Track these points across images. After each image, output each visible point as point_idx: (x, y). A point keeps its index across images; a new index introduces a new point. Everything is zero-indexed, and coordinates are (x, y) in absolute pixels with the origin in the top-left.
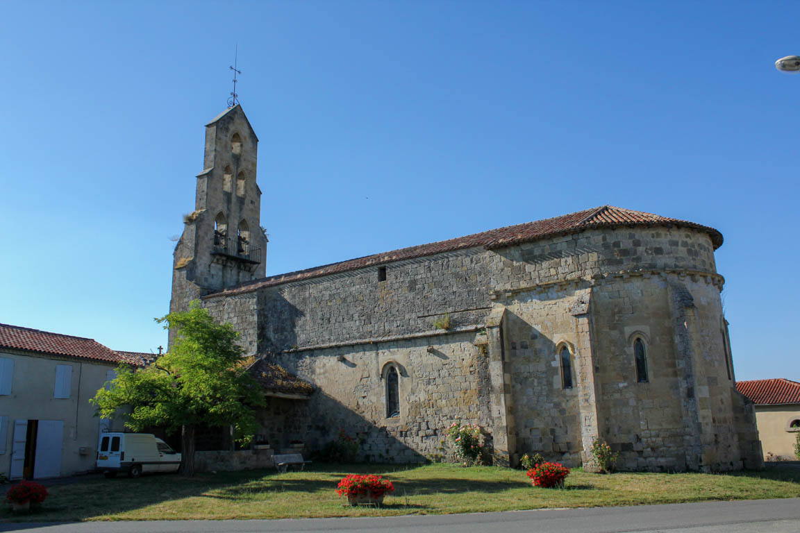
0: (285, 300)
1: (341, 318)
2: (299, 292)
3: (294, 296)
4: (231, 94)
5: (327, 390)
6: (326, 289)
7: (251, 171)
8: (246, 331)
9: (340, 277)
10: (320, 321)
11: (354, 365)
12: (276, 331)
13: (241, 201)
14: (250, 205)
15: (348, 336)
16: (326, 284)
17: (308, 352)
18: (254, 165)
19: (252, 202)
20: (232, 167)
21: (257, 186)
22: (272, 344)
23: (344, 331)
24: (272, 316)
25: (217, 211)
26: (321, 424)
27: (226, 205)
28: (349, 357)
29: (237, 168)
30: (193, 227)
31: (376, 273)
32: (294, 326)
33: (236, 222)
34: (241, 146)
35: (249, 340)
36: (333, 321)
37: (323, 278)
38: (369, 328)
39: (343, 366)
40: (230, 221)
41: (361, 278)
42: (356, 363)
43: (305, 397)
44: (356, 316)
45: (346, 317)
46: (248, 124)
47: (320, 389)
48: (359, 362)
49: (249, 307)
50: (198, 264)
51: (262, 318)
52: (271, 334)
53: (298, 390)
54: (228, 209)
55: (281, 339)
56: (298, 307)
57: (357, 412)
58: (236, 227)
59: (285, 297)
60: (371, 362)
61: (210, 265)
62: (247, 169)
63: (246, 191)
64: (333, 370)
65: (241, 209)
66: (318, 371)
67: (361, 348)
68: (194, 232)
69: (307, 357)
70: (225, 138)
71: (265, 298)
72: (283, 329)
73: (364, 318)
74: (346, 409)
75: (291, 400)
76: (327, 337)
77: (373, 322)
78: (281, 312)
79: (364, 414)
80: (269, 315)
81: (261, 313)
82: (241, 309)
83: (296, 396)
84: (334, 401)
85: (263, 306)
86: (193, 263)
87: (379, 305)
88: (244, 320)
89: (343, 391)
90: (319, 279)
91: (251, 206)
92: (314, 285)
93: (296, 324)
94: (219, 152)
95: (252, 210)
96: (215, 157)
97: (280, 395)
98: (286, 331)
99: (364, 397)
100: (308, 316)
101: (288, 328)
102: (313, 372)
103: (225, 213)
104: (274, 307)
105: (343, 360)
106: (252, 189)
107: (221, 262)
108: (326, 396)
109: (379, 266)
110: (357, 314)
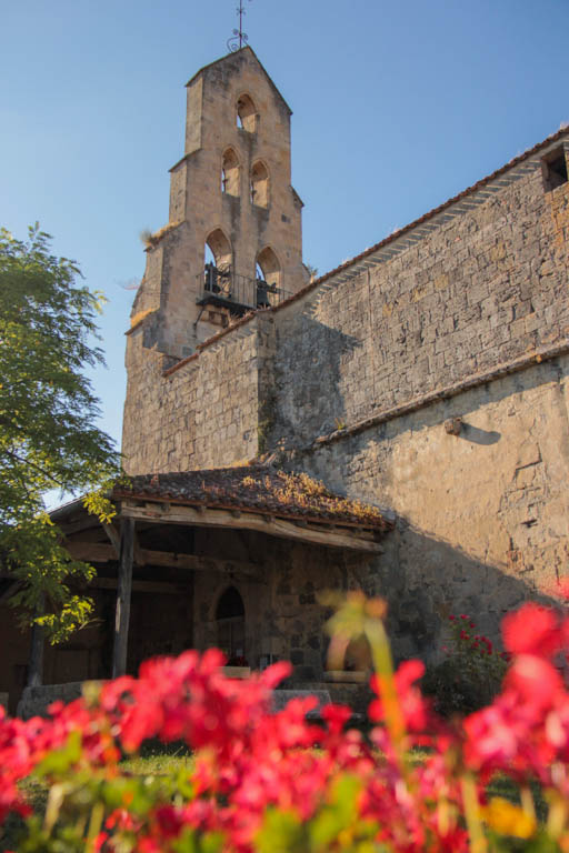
0: (317, 326)
1: (450, 321)
2: (346, 296)
3: (336, 308)
4: (235, 32)
5: (422, 523)
6: (408, 265)
7: (279, 164)
8: (236, 411)
9: (440, 223)
10: (398, 347)
11: (492, 437)
12: (300, 401)
13: (262, 215)
14: (280, 222)
15: (471, 363)
16: (407, 253)
17: (372, 432)
18: (286, 154)
19: (284, 219)
20: (241, 153)
21: (294, 192)
22: (292, 432)
23: (461, 353)
24: (292, 368)
25: (210, 227)
26: (412, 617)
27: (228, 217)
28: (477, 419)
29: (250, 156)
30: (159, 253)
31: (538, 173)
32: (337, 377)
33: (252, 252)
34: (258, 117)
35: (242, 430)
36: (429, 335)
37: (398, 242)
38: (528, 323)
39: (462, 445)
40: (237, 248)
41: (497, 202)
42: (499, 431)
43: (366, 545)
44: (489, 306)
45: (462, 316)
46: (270, 81)
47: (405, 522)
48: (506, 426)
49: (242, 358)
50: (169, 320)
51: (272, 377)
52: (290, 410)
53: (344, 521)
54: (234, 225)
55: (313, 417)
56: (345, 332)
57: (509, 572)
58: (253, 260)
59: (318, 319)
60: (543, 416)
61: (195, 325)
62: (270, 159)
63: (270, 198)
64: (437, 463)
65: (261, 229)
66: (398, 473)
67: (509, 382)
68: (161, 261)
69: (372, 443)
70: (221, 100)
71: (277, 331)
72: (316, 391)
73: (511, 302)
74: (477, 565)
75: (325, 549)
76: (418, 381)
77: (538, 305)
78: (311, 354)
79: (531, 575)
80: (286, 369)
81: (268, 367)
82: (227, 366)
83: (337, 539)
84: (443, 547)
85: (273, 352)
86: (158, 317)
87: (553, 254)
88: (233, 388)
89: (466, 512)
90: (390, 247)
91: (283, 226)
92: (379, 266)
93: (342, 370)
94: (210, 122)
95: (285, 232)
96: (203, 130)
97: (287, 529)
98: (322, 395)
99: (529, 524)
100: (369, 345)
101: (326, 386)
102: (387, 480)
103: (227, 231)
104: (296, 348)
105: (462, 429)
106: (282, 195)
107: (218, 319)
108: (423, 538)
109: (543, 153)
110: (493, 298)
